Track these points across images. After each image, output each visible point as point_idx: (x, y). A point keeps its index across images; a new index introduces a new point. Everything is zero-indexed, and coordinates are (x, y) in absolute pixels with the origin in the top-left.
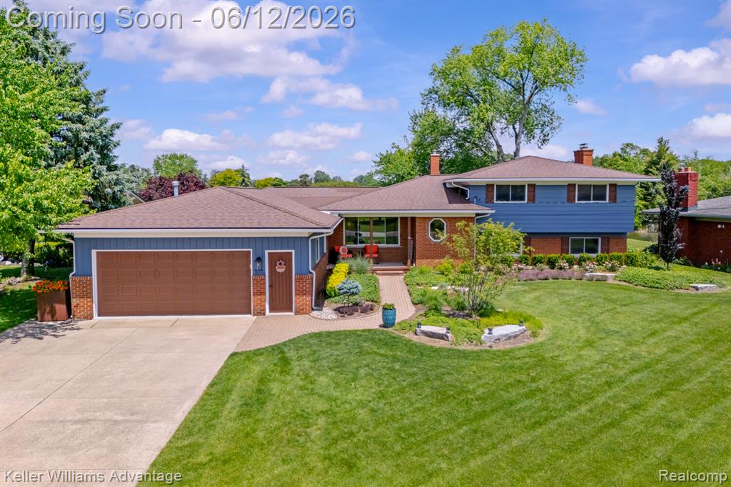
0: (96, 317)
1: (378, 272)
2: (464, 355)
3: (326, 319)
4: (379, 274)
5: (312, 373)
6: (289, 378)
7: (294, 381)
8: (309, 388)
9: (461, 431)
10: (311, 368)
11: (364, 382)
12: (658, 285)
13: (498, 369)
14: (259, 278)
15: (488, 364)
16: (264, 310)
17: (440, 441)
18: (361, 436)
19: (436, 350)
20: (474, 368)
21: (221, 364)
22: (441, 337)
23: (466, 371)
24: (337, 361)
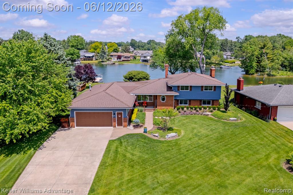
0: (76, 127)
1: (146, 110)
2: (160, 142)
3: (130, 130)
4: (146, 111)
5: (127, 146)
6: (122, 147)
7: (123, 148)
8: (126, 150)
9: (154, 161)
10: (127, 145)
11: (137, 149)
12: (221, 118)
13: (166, 146)
14: (114, 118)
15: (165, 145)
16: (116, 126)
17: (149, 163)
18: (135, 161)
19: (154, 140)
20: (161, 146)
21: (107, 143)
22: (157, 136)
23: (159, 146)
24: (132, 143)
